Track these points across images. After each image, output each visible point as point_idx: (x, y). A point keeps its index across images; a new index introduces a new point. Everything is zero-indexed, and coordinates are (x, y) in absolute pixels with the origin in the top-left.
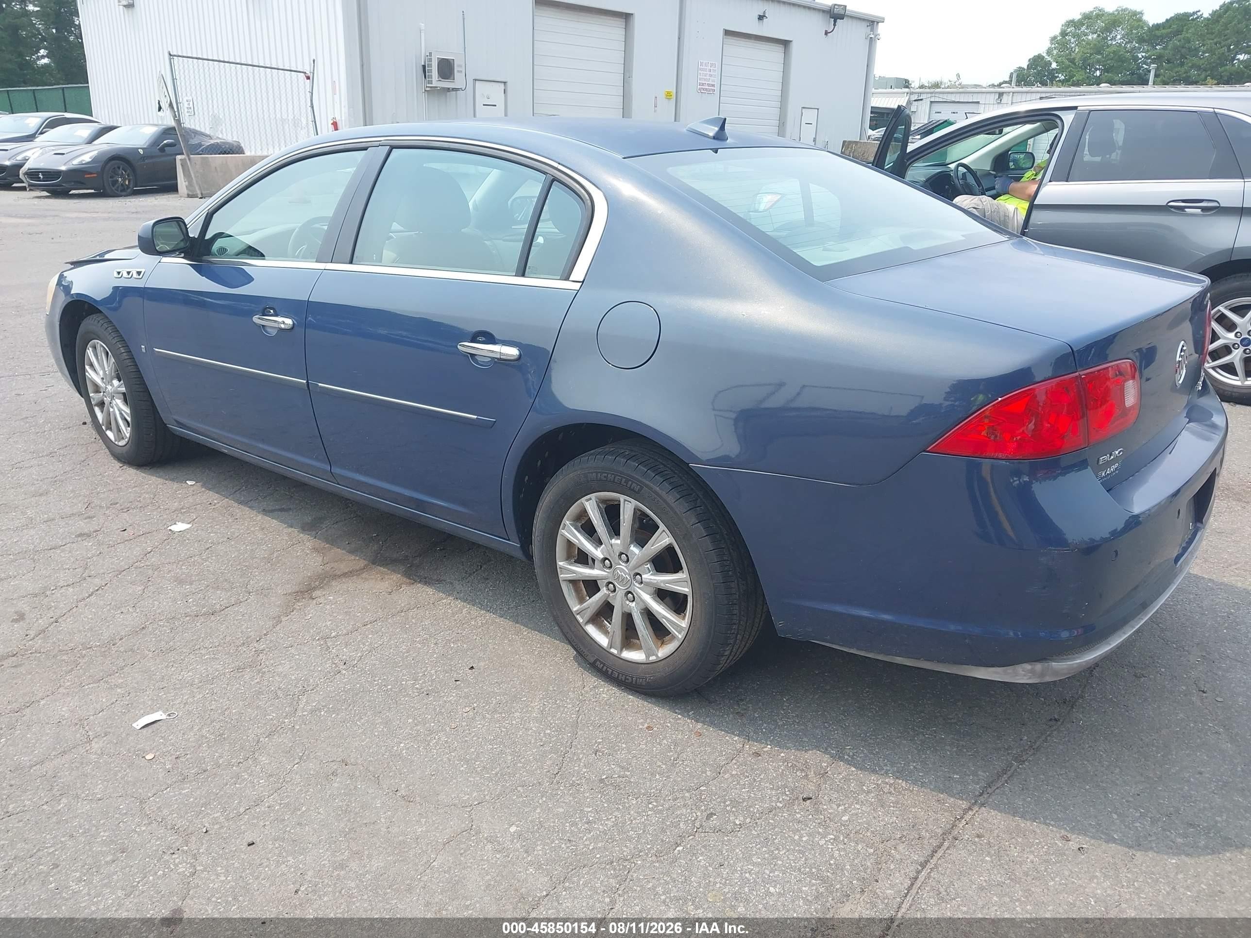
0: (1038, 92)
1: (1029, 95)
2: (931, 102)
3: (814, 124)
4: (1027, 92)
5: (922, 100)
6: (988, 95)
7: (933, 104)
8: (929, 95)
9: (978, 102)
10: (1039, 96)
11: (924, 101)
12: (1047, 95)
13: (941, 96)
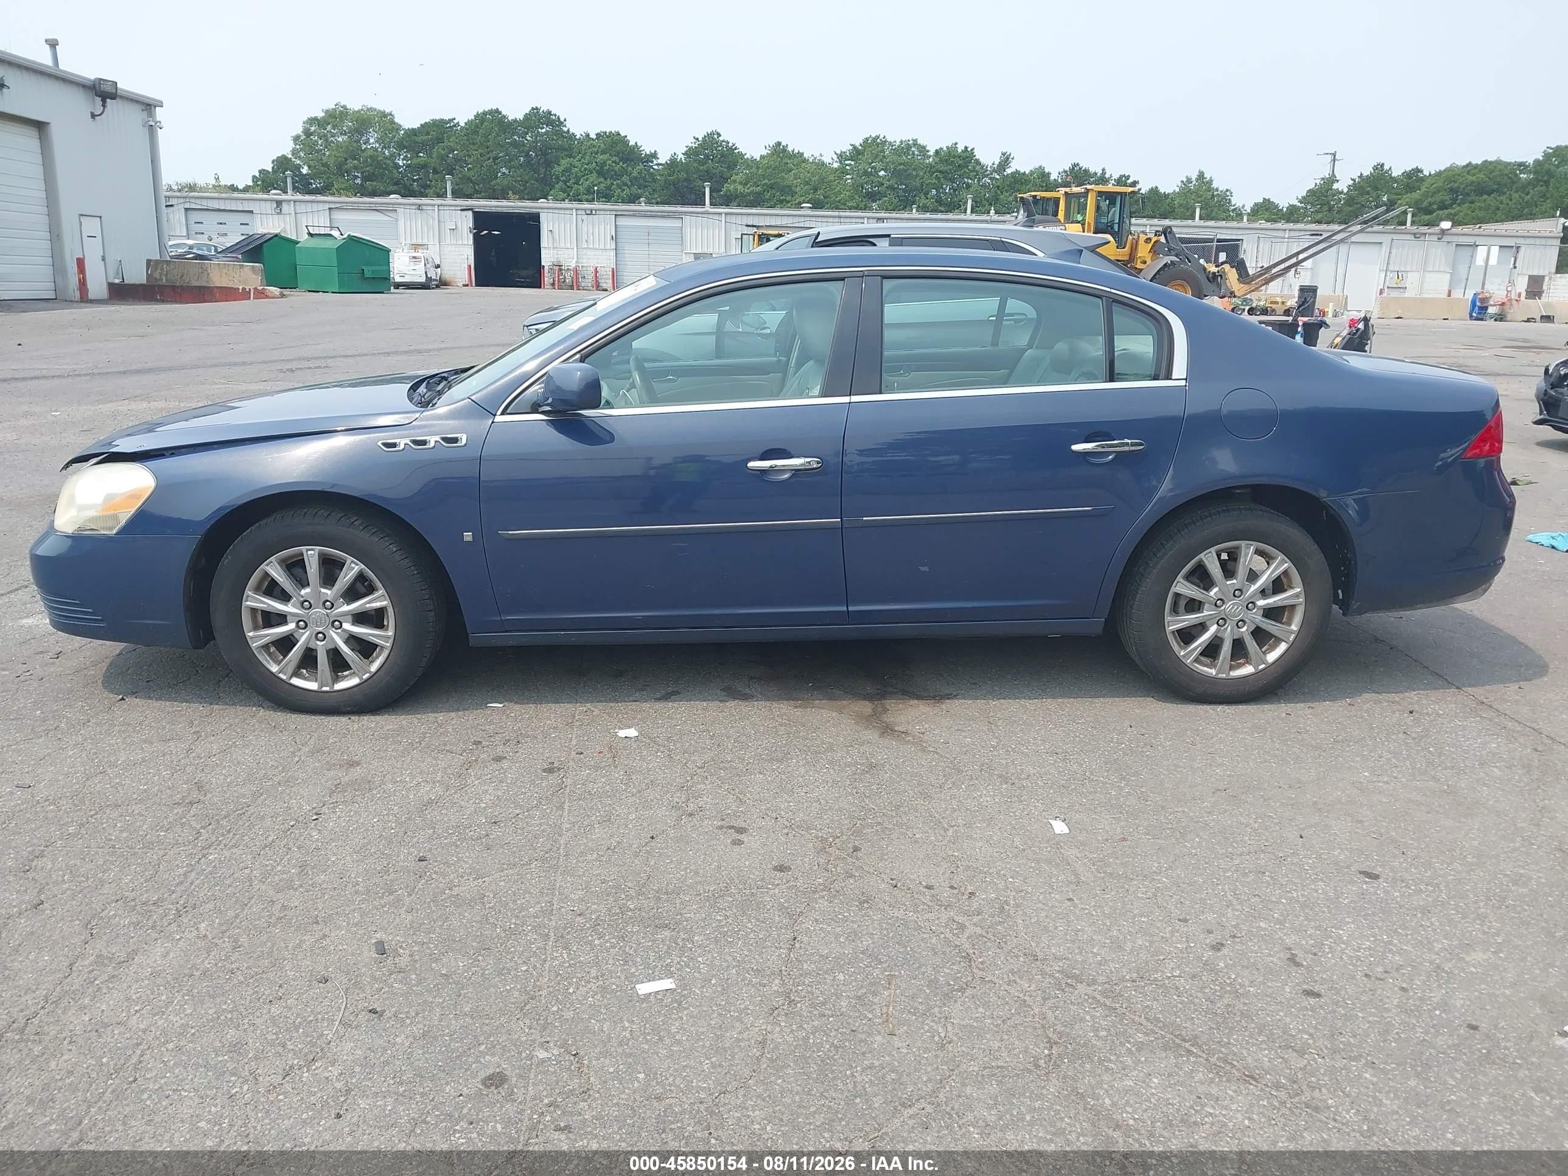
0: (325, 202)
1: (315, 205)
2: (186, 209)
3: (99, 234)
4: (312, 202)
5: (172, 206)
6: (263, 203)
7: (189, 212)
8: (182, 200)
9: (252, 212)
10: (327, 206)
11: (175, 208)
12: (338, 205)
13: (198, 201)
